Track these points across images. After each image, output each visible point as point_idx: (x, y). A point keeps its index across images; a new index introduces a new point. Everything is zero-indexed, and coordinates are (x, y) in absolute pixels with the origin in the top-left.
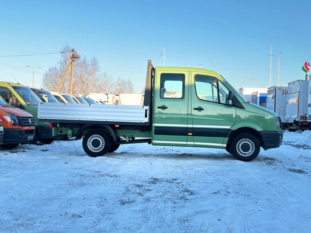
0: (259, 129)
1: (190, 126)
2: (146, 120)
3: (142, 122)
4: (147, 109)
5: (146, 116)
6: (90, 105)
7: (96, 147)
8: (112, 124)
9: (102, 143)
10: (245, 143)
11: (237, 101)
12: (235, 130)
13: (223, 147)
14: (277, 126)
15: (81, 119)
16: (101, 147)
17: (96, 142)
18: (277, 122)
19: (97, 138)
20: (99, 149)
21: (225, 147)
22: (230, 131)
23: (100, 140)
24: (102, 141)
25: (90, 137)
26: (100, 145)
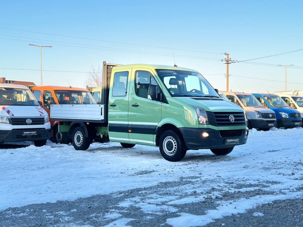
0: (179, 125)
1: (130, 123)
2: (102, 118)
3: (100, 120)
4: (102, 107)
5: (101, 115)
6: (73, 106)
7: (78, 142)
8: (85, 122)
9: (82, 139)
10: (169, 141)
11: (163, 95)
12: (160, 126)
13: (154, 145)
14: (199, 121)
15: (69, 117)
16: (81, 142)
17: (78, 138)
18: (198, 117)
19: (79, 134)
20: (81, 144)
21: (155, 145)
22: (157, 128)
23: (81, 136)
24: (82, 137)
25: (76, 133)
26: (80, 140)
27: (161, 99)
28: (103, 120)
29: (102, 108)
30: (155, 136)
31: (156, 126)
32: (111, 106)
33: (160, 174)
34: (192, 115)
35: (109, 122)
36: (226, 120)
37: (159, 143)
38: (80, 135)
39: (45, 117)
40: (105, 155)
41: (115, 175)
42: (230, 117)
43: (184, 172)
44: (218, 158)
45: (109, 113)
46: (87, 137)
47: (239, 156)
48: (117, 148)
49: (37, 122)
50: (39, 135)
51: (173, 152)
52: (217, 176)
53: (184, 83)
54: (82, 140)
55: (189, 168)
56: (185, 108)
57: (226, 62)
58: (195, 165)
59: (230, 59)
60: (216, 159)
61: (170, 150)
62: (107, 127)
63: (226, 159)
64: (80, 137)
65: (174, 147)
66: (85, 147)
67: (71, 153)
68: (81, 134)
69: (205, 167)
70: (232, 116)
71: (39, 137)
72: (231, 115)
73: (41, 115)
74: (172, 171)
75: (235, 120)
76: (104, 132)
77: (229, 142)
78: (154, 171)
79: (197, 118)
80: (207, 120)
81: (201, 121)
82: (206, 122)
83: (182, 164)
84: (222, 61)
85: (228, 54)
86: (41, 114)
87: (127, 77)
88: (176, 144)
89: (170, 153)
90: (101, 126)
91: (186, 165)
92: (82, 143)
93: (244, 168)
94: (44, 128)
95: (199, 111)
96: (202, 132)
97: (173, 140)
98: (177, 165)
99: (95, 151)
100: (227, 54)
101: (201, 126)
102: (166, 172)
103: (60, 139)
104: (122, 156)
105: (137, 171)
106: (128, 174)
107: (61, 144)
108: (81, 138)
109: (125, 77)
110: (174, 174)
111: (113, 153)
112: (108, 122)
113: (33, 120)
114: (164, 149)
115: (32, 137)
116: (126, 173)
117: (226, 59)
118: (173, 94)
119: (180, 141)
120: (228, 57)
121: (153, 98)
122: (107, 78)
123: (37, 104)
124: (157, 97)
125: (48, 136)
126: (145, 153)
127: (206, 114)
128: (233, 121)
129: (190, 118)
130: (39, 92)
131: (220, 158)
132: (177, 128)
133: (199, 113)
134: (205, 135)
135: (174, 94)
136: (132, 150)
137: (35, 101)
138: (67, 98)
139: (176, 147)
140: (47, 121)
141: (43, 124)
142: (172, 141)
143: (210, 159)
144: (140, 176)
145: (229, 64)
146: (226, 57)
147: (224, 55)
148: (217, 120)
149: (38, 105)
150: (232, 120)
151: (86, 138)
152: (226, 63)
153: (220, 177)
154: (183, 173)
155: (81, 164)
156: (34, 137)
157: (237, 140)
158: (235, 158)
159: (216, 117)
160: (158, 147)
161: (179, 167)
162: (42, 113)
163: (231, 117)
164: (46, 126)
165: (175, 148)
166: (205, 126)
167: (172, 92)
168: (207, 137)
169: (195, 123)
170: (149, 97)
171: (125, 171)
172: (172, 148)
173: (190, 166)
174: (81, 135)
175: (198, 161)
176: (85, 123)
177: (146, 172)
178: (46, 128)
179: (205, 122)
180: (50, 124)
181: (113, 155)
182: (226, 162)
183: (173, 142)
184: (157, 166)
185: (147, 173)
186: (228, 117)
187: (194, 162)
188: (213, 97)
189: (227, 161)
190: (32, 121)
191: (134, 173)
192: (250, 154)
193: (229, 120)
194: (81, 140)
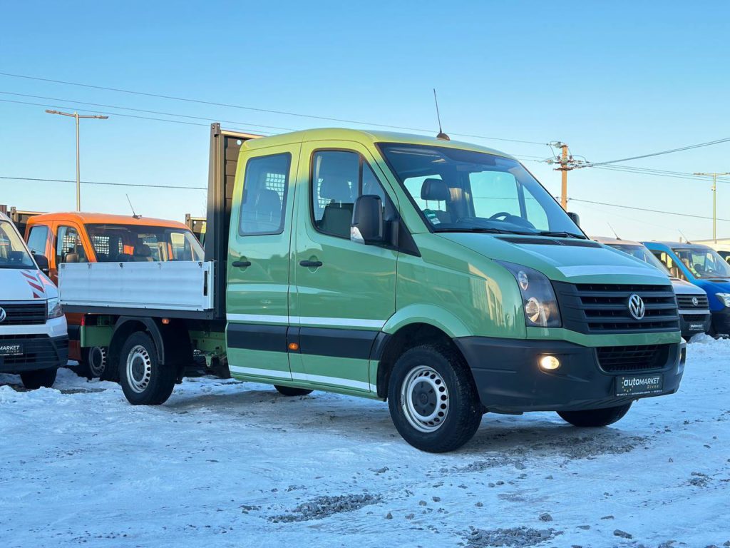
0: (456, 329)
1: (295, 320)
3: (200, 310)
4: (207, 270)
5: (206, 293)
6: (121, 265)
7: (138, 379)
8: (156, 316)
9: (148, 369)
10: (422, 384)
11: (403, 228)
12: (392, 333)
13: (372, 394)
14: (526, 316)
15: (111, 302)
16: (146, 380)
17: (138, 366)
18: (525, 302)
19: (141, 355)
20: (144, 384)
21: (376, 395)
22: (381, 336)
23: (145, 361)
24: (148, 363)
25: (132, 352)
26: (143, 374)
27: (395, 243)
28: (209, 311)
29: (206, 273)
30: (375, 364)
31: (379, 331)
32: (236, 264)
33: (390, 517)
34: (498, 295)
35: (230, 317)
36: (618, 313)
37: (388, 386)
38: (143, 357)
39: (49, 301)
40: (213, 426)
41: (220, 519)
42: (630, 303)
43: (479, 505)
44: (585, 439)
45: (230, 288)
46: (163, 363)
47: (652, 430)
48: (262, 396)
49: (22, 318)
50: (28, 357)
51: (436, 419)
52: (617, 533)
53: (467, 195)
54: (150, 372)
55: (495, 482)
56: (473, 269)
57: (559, 166)
58: (514, 469)
59: (571, 157)
60: (576, 441)
61: (424, 412)
62: (224, 332)
63: (612, 443)
64: (143, 364)
65: (439, 402)
66: (156, 394)
67: (111, 414)
68: (147, 355)
69: (551, 478)
70: (638, 297)
71: (28, 361)
72: (633, 297)
73: (36, 296)
74: (436, 500)
75: (648, 312)
76: (218, 348)
77: (629, 387)
78: (367, 499)
79: (518, 304)
80: (556, 311)
81: (532, 315)
82: (549, 320)
83: (466, 465)
84: (551, 162)
85: (565, 146)
86: (38, 292)
87: (284, 177)
88: (445, 393)
89: (425, 423)
90: (208, 331)
91: (482, 467)
92: (147, 383)
93: (695, 488)
94: (46, 336)
95: (526, 281)
96: (539, 354)
97: (437, 378)
98: (449, 468)
99: (192, 406)
100: (562, 144)
101: (533, 334)
102: (412, 502)
103: (100, 367)
104: (269, 426)
105: (305, 500)
106: (270, 514)
107: (101, 380)
108: (146, 366)
109: (280, 176)
110: (442, 515)
111: (243, 414)
112: (225, 317)
113: (8, 310)
114: (404, 407)
115: (6, 362)
116: (265, 506)
117: (559, 158)
118: (435, 223)
119: (462, 385)
120: (565, 154)
121: (369, 240)
122: (225, 176)
123: (31, 264)
124: (381, 234)
125: (57, 359)
126: (346, 414)
127: (549, 293)
128: (639, 315)
129: (490, 303)
130: (45, 229)
131: (592, 439)
132: (450, 339)
133: (524, 288)
134: (549, 363)
135: (439, 222)
136: (305, 403)
137: (26, 254)
138: (129, 250)
139: (446, 402)
140: (58, 313)
141: (43, 322)
142: (432, 382)
143: (557, 444)
144: (314, 522)
145: (568, 172)
146: (559, 152)
147: (554, 148)
148: (589, 313)
149: (34, 268)
150: (637, 311)
151: (160, 366)
152: (559, 169)
153: (629, 536)
154: (477, 509)
155: (114, 463)
156: (12, 362)
157: (652, 381)
158: (640, 439)
159: (585, 300)
160: (385, 401)
161: (460, 479)
162: (41, 289)
163: (633, 300)
164: (52, 330)
165: (443, 406)
166: (546, 333)
167: (433, 217)
168: (551, 371)
169: (511, 323)
170: (356, 232)
171: (263, 496)
172: (433, 405)
173: (496, 473)
174: (146, 358)
175: (520, 451)
176: (158, 320)
177: (338, 503)
178: (51, 336)
179: (545, 320)
180: (66, 321)
181: (240, 425)
182: (617, 459)
183: (436, 387)
184: (382, 474)
185: (341, 507)
186: (624, 300)
187: (508, 455)
188: (565, 236)
189: (619, 452)
190: (6, 313)
191: (294, 507)
192: (686, 423)
193: (626, 313)
194: (146, 372)
